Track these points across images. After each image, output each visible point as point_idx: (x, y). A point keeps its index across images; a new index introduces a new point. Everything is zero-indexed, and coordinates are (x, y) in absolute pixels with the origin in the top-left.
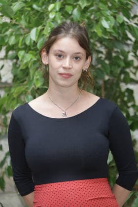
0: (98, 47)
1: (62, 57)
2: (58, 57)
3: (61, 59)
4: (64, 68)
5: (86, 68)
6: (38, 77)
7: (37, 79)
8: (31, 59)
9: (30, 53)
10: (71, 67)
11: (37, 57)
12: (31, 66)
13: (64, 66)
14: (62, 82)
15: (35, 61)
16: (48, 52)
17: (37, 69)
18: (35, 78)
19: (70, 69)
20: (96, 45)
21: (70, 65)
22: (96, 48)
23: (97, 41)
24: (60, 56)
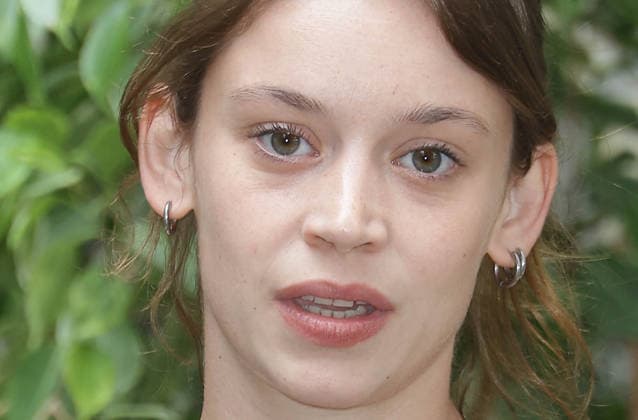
0: (600, 75)
1: (303, 148)
2: (266, 146)
3: (297, 169)
4: (322, 244)
5: (514, 243)
6: (93, 329)
7: (86, 349)
8: (33, 177)
9: (27, 128)
10: (376, 231)
11: (82, 156)
12: (30, 234)
13: (317, 224)
14: (298, 370)
15: (63, 193)
16: (187, 114)
17: (84, 255)
18: (66, 335)
19: (368, 247)
20: (581, 56)
21: (367, 217)
22: (584, 81)
23: (589, 18)
24: (285, 140)
